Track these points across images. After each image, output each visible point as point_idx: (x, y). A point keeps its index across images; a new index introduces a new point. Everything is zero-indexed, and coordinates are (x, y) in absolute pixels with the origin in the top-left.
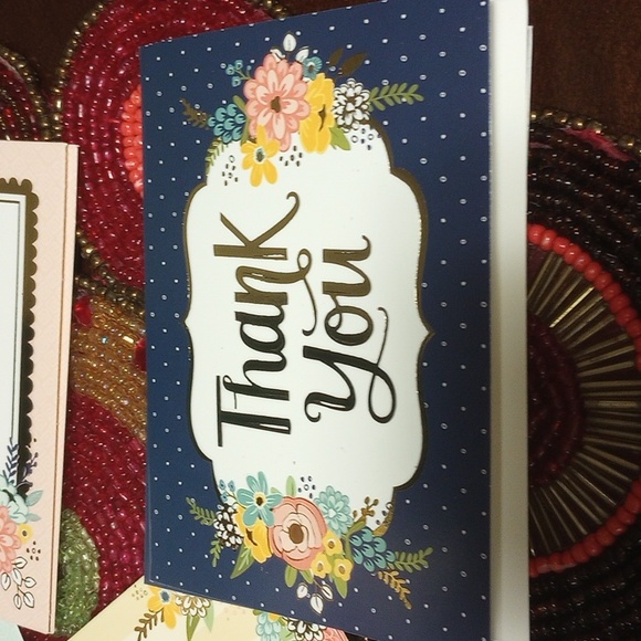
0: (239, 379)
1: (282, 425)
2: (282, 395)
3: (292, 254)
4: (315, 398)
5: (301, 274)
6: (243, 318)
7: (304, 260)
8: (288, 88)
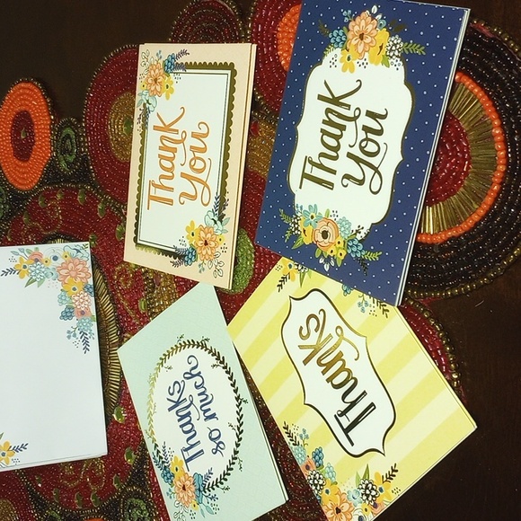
0: (316, 160)
1: (330, 185)
2: (334, 172)
3: (353, 108)
4: (347, 177)
5: (354, 119)
6: (324, 132)
7: (357, 112)
8: (369, 31)
